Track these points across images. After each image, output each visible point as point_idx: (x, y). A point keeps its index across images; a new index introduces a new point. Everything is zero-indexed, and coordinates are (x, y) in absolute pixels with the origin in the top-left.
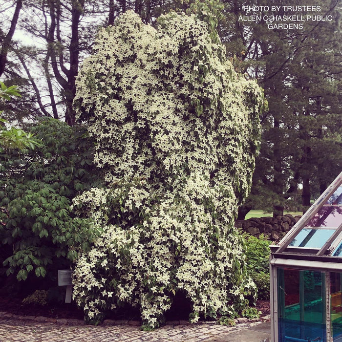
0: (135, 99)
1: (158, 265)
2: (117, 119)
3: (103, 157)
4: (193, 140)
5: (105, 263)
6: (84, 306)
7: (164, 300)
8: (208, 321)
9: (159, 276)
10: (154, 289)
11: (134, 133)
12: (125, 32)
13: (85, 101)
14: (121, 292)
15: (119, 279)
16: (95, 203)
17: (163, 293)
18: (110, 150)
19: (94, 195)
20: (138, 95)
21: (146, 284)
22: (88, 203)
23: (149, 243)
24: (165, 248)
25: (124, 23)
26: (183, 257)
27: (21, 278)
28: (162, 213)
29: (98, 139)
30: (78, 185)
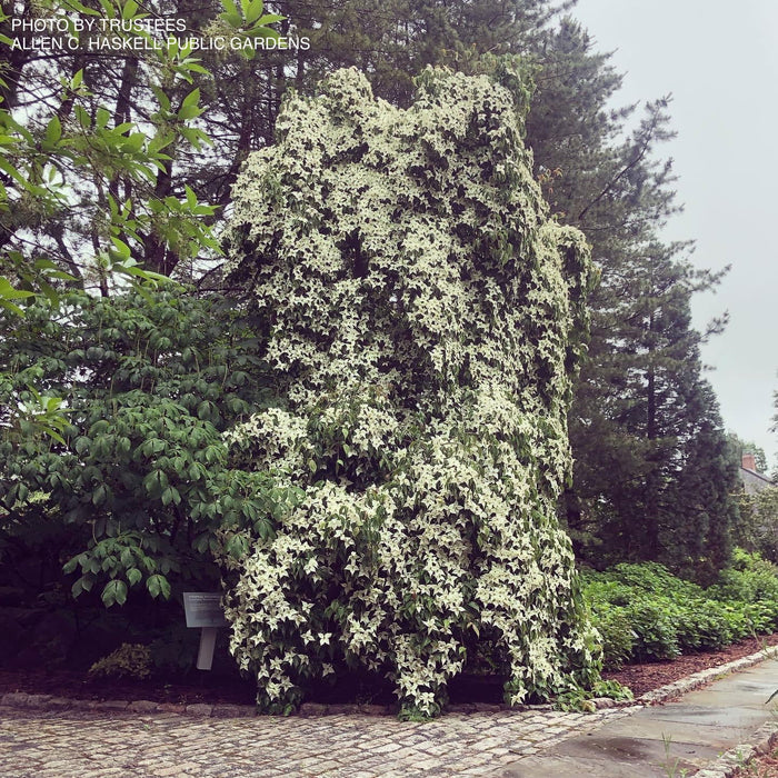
0: (365, 228)
1: (434, 569)
2: (324, 270)
3: (291, 347)
4: (480, 320)
5: (312, 565)
6: (259, 669)
7: (451, 649)
8: (536, 704)
9: (440, 594)
10: (431, 624)
11: (359, 300)
12: (344, 101)
13: (255, 231)
14: (352, 630)
15: (346, 602)
16: (278, 439)
17: (450, 632)
18: (307, 334)
19: (276, 423)
20: (374, 220)
21: (411, 612)
22: (263, 438)
23: (413, 522)
24: (454, 531)
25: (340, 87)
26: (489, 554)
27: (114, 599)
28: (439, 456)
29: (281, 310)
30: (236, 402)
